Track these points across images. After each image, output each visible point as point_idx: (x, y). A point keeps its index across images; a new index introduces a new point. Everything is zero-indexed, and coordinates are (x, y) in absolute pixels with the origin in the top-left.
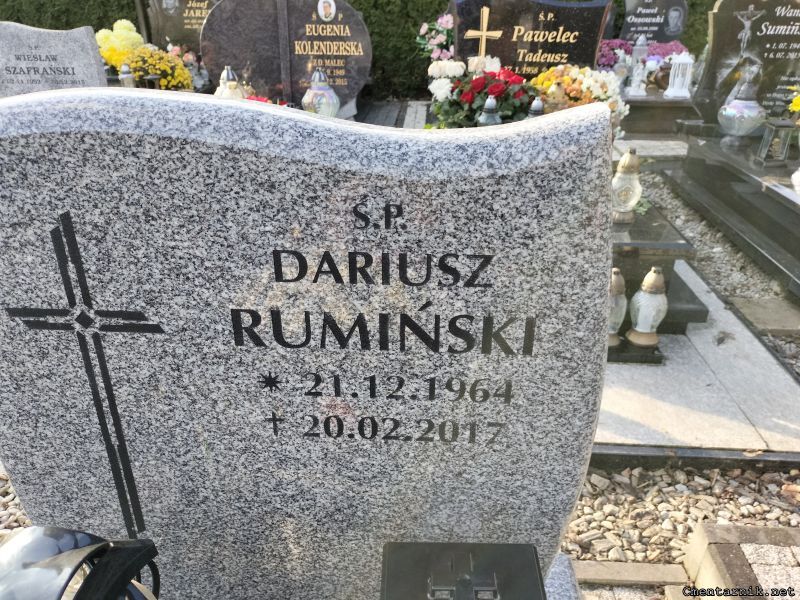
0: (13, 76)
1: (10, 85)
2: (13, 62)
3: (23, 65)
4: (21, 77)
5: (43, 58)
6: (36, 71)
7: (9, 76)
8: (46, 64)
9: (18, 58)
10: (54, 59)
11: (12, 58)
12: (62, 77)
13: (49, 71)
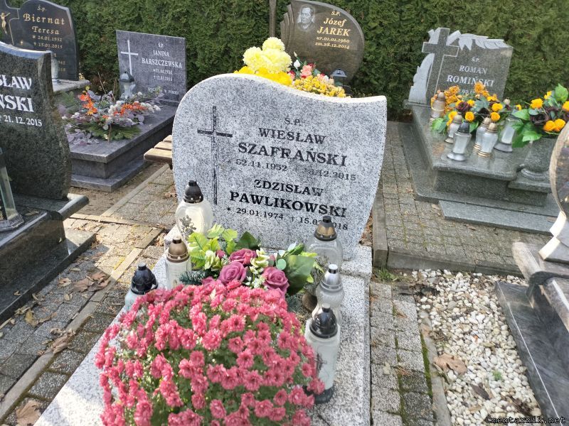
0: (247, 156)
1: (239, 167)
2: (254, 138)
3: (268, 143)
4: (257, 158)
5: (303, 137)
6: (285, 153)
7: (240, 156)
8: (304, 147)
9: (263, 133)
10: (320, 140)
11: (255, 131)
12: (324, 167)
13: (305, 156)
